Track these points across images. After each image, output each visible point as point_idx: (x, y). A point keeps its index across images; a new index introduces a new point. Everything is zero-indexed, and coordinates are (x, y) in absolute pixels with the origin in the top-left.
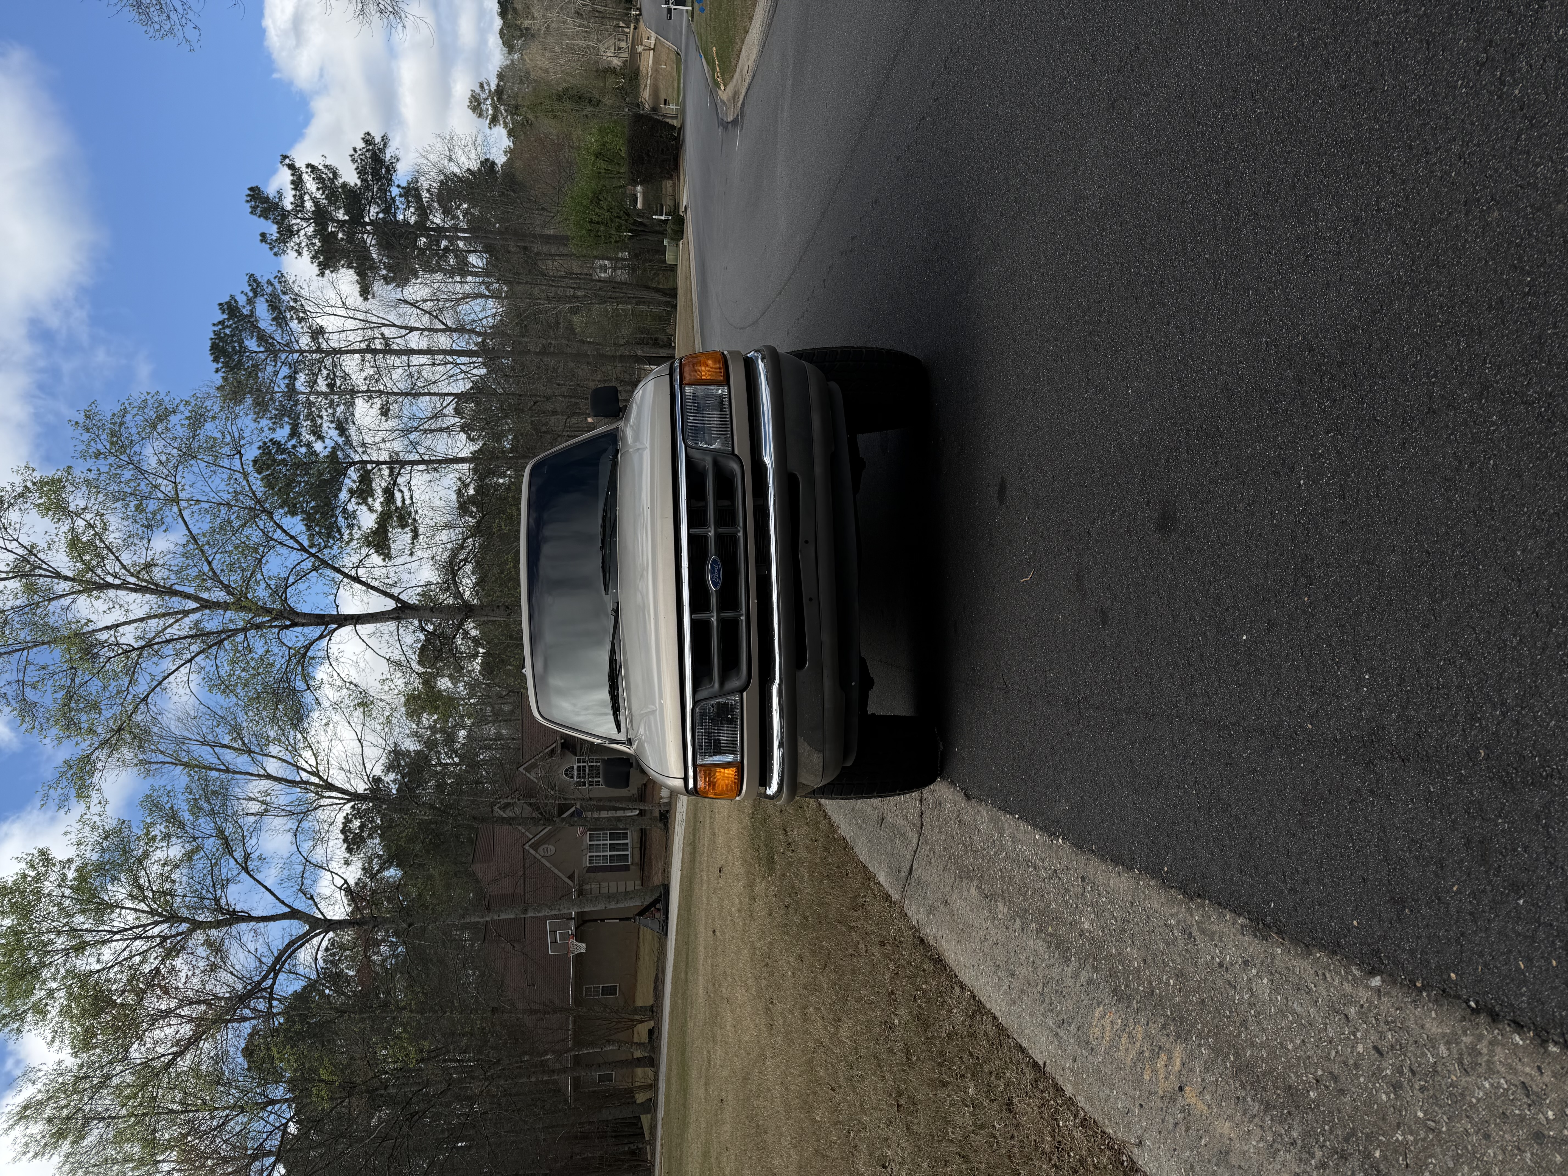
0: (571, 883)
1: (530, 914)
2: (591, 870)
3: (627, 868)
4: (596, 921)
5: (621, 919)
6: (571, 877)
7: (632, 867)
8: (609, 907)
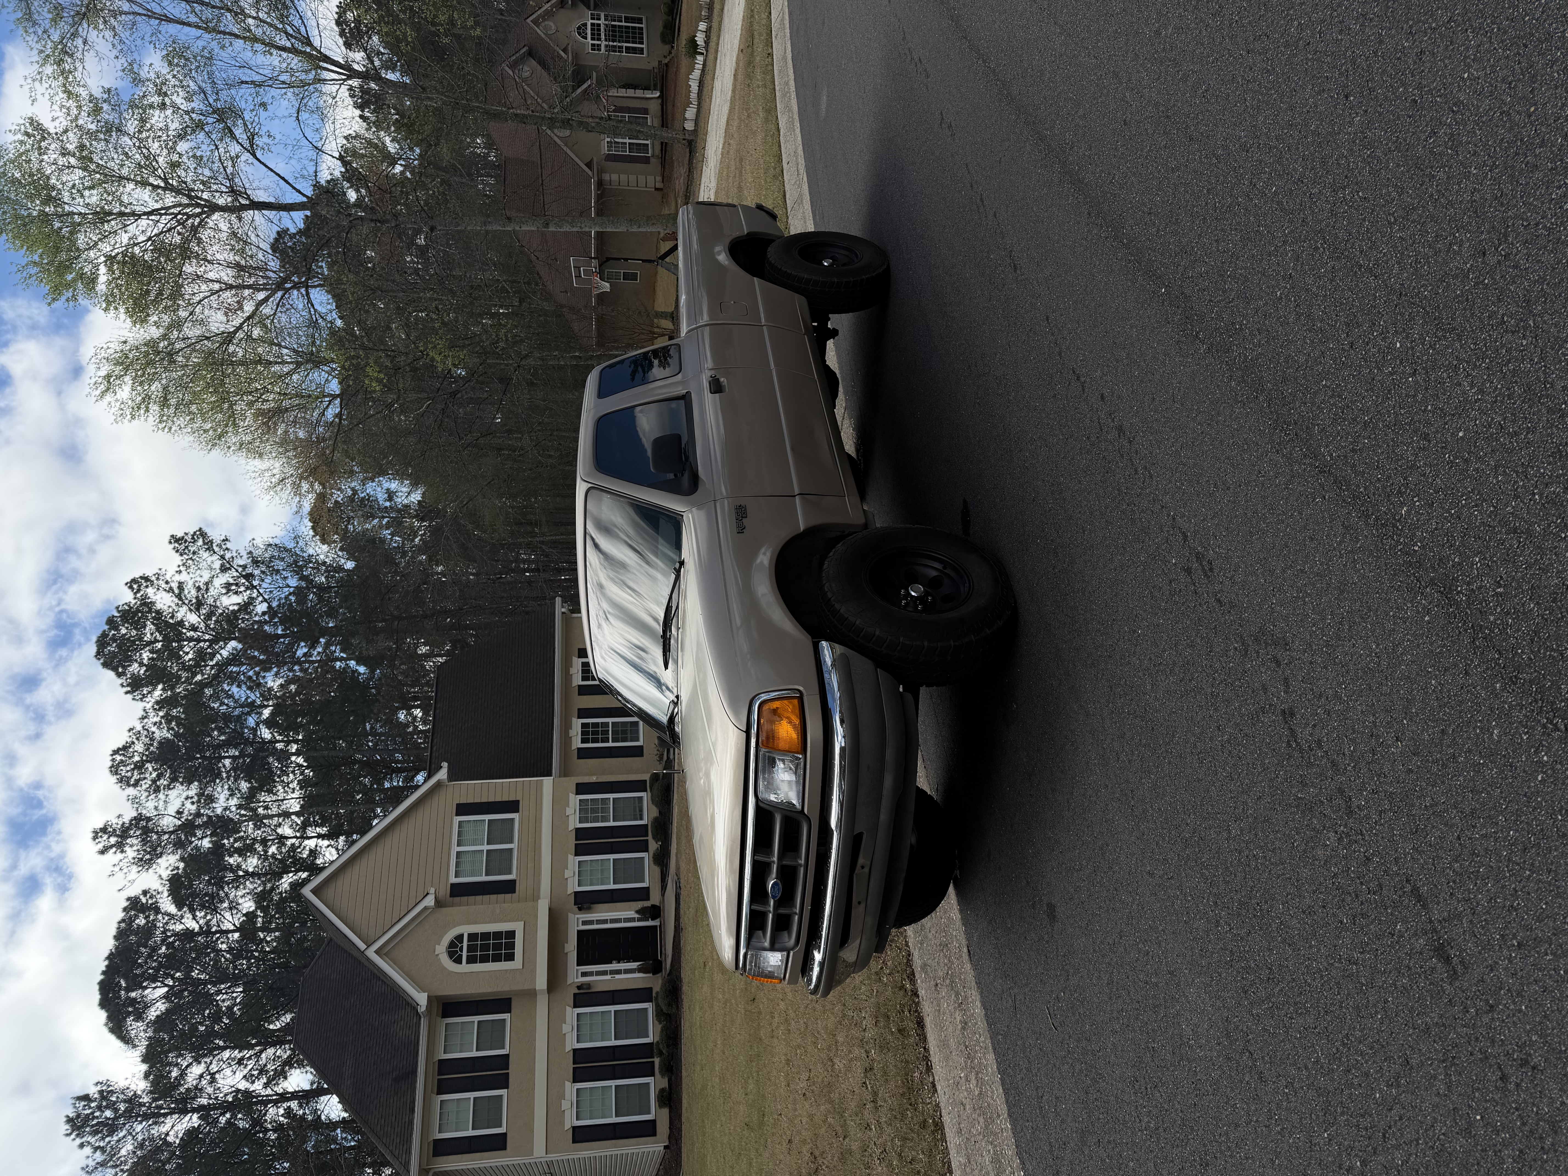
0: (590, 173)
1: (552, 229)
2: (610, 158)
3: (647, 160)
4: (619, 259)
5: (644, 261)
6: (589, 165)
7: (652, 160)
8: (631, 230)
